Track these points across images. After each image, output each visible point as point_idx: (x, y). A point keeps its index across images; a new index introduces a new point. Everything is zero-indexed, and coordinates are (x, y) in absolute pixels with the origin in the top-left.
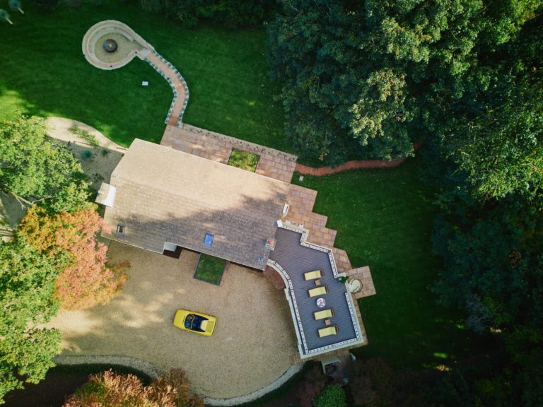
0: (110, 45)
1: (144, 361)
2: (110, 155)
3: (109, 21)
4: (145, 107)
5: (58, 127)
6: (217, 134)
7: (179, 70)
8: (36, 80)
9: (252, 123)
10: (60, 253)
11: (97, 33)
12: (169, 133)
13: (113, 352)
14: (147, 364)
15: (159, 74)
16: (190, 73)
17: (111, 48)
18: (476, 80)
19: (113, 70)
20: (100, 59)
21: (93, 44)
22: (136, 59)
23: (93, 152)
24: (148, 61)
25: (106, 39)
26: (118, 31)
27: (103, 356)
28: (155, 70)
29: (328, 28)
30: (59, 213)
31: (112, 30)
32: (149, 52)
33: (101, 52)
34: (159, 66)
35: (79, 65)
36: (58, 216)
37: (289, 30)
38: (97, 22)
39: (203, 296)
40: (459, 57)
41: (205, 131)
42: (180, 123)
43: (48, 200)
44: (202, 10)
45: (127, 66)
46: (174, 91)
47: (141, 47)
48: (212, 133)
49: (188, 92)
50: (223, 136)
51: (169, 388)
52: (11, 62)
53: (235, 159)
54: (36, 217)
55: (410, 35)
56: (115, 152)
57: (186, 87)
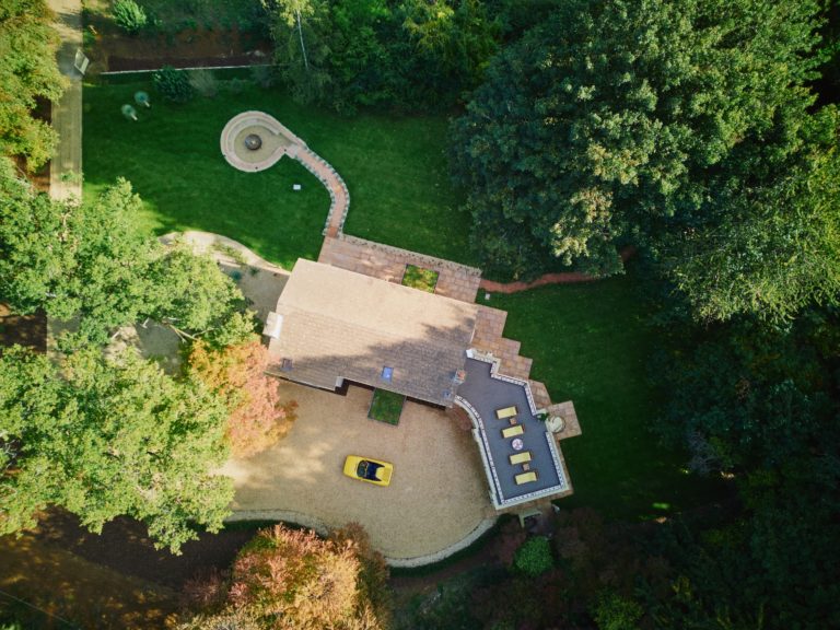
0: (254, 142)
1: (311, 516)
2: (260, 275)
3: (251, 112)
4: (298, 216)
5: (197, 242)
6: (385, 246)
7: (337, 170)
8: (169, 187)
9: (427, 232)
10: (231, 392)
11: (236, 127)
12: (328, 246)
13: (275, 507)
14: (314, 520)
15: (312, 175)
16: (350, 172)
17: (254, 145)
18: (688, 198)
19: (258, 173)
20: (241, 158)
21: (233, 140)
22: (285, 157)
23: (241, 272)
24: (299, 159)
25: (247, 133)
26: (261, 124)
27: (264, 510)
28: (307, 171)
29: (527, 141)
30: (226, 346)
31: (255, 123)
32: (300, 148)
33: (243, 149)
34: (313, 165)
35: (218, 168)
36: (228, 351)
37: (482, 142)
38: (236, 114)
39: (377, 439)
40: (668, 176)
41: (371, 243)
42: (341, 234)
43: (211, 332)
44: (363, 98)
45: (275, 166)
46: (332, 195)
47: (289, 142)
48: (379, 245)
49: (348, 196)
50: (392, 248)
51: (350, 542)
52: (137, 166)
53: (411, 277)
54: (205, 352)
55: (617, 160)
56: (266, 271)
57: (346, 190)
